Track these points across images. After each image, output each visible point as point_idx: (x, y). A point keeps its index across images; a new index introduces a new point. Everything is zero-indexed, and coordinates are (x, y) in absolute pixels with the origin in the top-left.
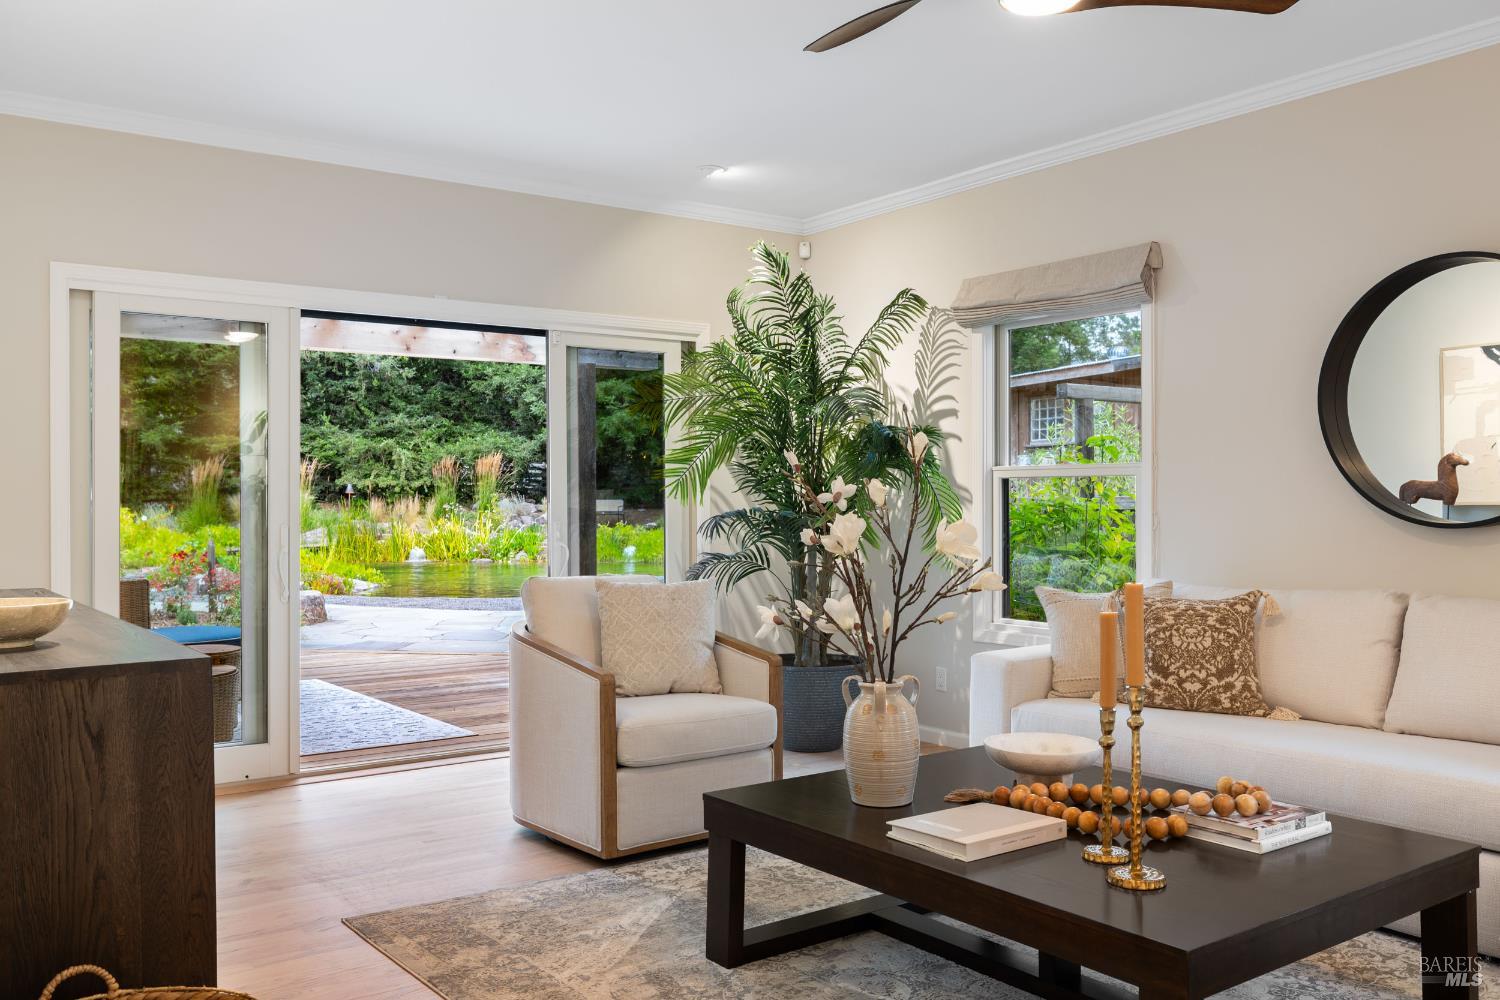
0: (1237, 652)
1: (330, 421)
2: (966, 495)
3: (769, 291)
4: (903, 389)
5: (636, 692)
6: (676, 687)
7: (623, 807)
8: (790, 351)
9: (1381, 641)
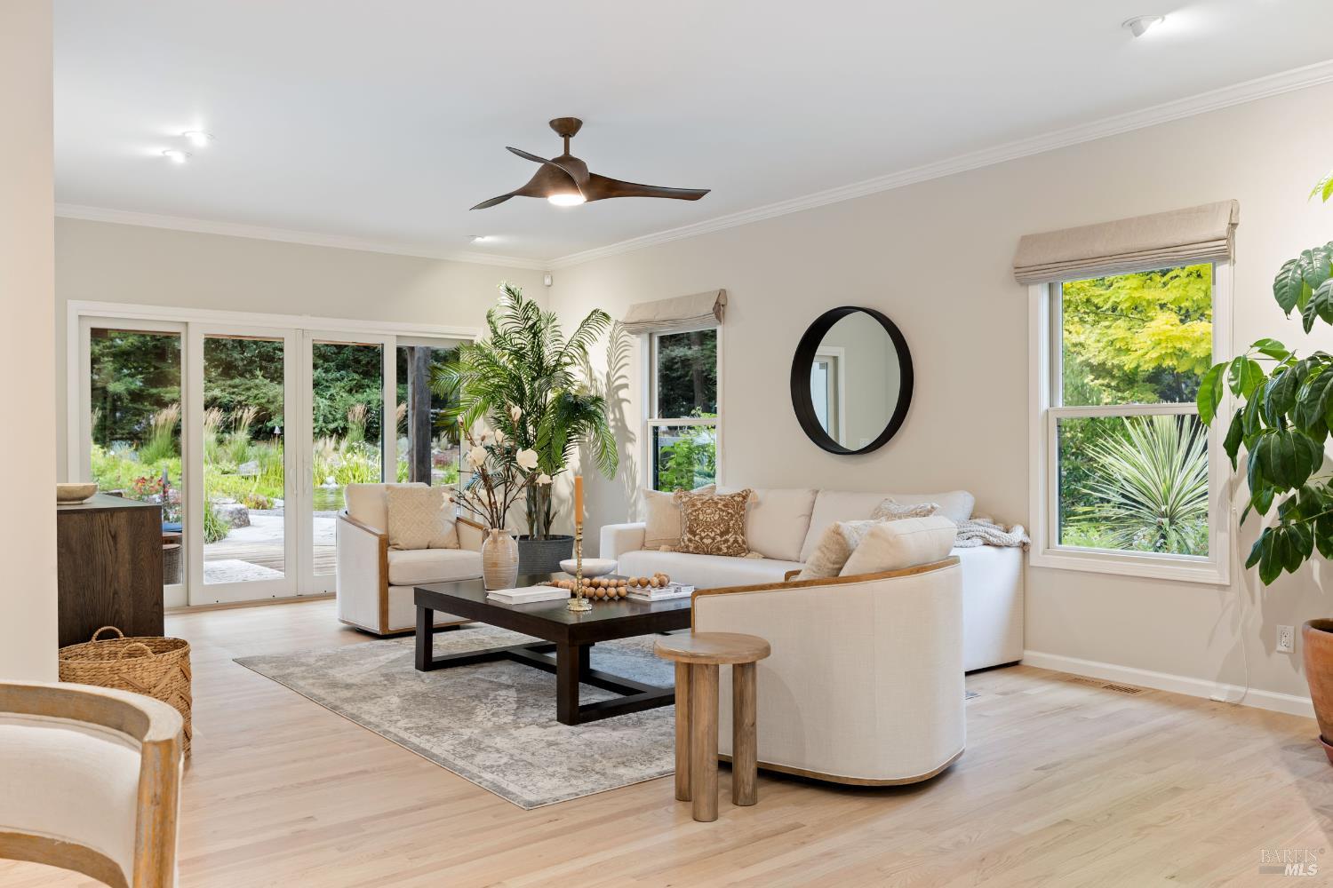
0: (732, 522)
1: (263, 376)
2: (632, 436)
3: (510, 312)
4: (601, 373)
5: (406, 547)
6: (431, 545)
7: (392, 607)
8: (524, 348)
9: (804, 515)
